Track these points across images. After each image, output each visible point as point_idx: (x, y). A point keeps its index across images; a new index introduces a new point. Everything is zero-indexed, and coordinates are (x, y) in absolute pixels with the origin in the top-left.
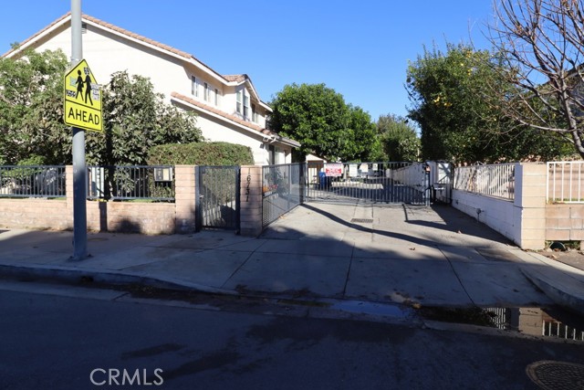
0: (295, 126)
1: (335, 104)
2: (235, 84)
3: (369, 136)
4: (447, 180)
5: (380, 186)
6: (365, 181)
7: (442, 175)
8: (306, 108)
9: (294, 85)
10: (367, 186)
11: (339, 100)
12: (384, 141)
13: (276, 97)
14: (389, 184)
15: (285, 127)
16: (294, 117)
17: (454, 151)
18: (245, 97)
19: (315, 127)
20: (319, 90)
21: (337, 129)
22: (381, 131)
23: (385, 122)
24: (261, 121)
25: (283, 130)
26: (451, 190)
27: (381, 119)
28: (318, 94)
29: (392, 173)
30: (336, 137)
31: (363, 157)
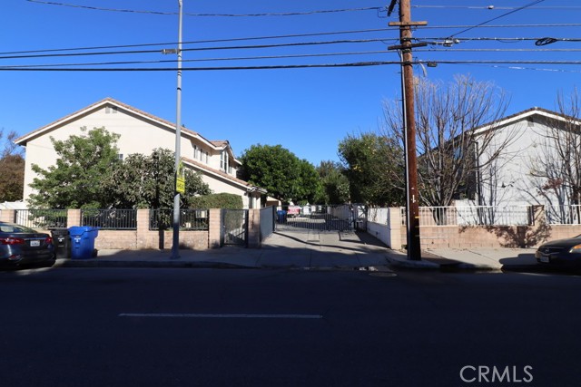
0: (260, 176)
1: (290, 161)
2: (221, 148)
3: (314, 182)
4: (364, 216)
5: (323, 221)
6: (311, 217)
7: (360, 213)
8: (269, 163)
9: (259, 145)
10: (313, 221)
11: (291, 157)
12: (325, 185)
13: (245, 153)
14: (328, 218)
15: (253, 177)
16: (259, 170)
17: (366, 197)
18: (225, 157)
19: (275, 177)
20: (277, 150)
21: (292, 179)
22: (323, 174)
23: (326, 169)
24: (233, 172)
25: (251, 179)
26: (366, 221)
27: (322, 164)
28: (277, 154)
29: (332, 210)
30: (291, 185)
31: (310, 199)
